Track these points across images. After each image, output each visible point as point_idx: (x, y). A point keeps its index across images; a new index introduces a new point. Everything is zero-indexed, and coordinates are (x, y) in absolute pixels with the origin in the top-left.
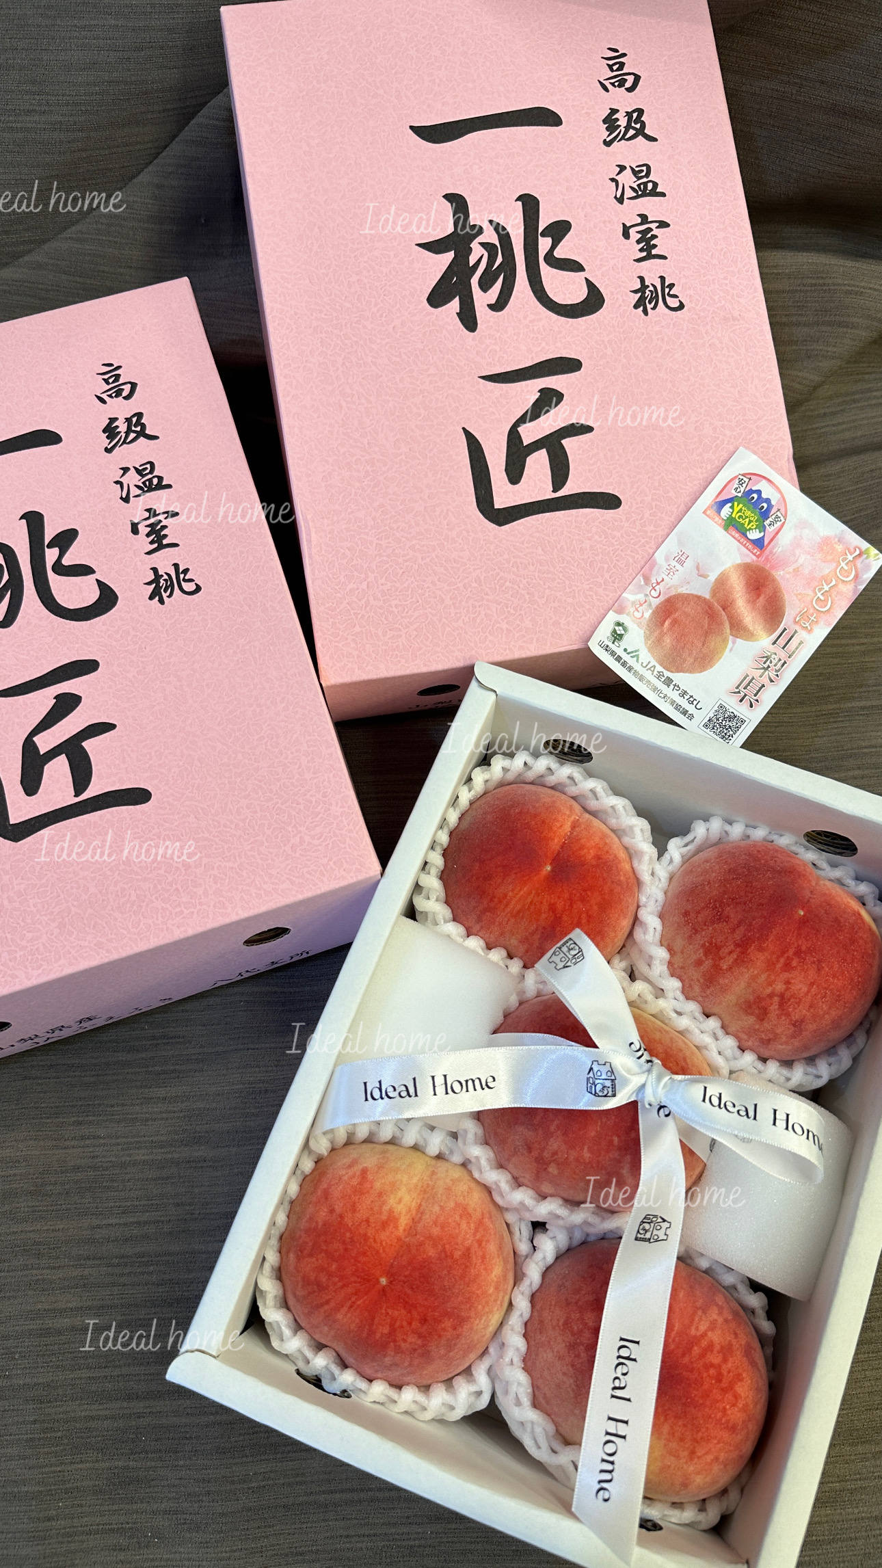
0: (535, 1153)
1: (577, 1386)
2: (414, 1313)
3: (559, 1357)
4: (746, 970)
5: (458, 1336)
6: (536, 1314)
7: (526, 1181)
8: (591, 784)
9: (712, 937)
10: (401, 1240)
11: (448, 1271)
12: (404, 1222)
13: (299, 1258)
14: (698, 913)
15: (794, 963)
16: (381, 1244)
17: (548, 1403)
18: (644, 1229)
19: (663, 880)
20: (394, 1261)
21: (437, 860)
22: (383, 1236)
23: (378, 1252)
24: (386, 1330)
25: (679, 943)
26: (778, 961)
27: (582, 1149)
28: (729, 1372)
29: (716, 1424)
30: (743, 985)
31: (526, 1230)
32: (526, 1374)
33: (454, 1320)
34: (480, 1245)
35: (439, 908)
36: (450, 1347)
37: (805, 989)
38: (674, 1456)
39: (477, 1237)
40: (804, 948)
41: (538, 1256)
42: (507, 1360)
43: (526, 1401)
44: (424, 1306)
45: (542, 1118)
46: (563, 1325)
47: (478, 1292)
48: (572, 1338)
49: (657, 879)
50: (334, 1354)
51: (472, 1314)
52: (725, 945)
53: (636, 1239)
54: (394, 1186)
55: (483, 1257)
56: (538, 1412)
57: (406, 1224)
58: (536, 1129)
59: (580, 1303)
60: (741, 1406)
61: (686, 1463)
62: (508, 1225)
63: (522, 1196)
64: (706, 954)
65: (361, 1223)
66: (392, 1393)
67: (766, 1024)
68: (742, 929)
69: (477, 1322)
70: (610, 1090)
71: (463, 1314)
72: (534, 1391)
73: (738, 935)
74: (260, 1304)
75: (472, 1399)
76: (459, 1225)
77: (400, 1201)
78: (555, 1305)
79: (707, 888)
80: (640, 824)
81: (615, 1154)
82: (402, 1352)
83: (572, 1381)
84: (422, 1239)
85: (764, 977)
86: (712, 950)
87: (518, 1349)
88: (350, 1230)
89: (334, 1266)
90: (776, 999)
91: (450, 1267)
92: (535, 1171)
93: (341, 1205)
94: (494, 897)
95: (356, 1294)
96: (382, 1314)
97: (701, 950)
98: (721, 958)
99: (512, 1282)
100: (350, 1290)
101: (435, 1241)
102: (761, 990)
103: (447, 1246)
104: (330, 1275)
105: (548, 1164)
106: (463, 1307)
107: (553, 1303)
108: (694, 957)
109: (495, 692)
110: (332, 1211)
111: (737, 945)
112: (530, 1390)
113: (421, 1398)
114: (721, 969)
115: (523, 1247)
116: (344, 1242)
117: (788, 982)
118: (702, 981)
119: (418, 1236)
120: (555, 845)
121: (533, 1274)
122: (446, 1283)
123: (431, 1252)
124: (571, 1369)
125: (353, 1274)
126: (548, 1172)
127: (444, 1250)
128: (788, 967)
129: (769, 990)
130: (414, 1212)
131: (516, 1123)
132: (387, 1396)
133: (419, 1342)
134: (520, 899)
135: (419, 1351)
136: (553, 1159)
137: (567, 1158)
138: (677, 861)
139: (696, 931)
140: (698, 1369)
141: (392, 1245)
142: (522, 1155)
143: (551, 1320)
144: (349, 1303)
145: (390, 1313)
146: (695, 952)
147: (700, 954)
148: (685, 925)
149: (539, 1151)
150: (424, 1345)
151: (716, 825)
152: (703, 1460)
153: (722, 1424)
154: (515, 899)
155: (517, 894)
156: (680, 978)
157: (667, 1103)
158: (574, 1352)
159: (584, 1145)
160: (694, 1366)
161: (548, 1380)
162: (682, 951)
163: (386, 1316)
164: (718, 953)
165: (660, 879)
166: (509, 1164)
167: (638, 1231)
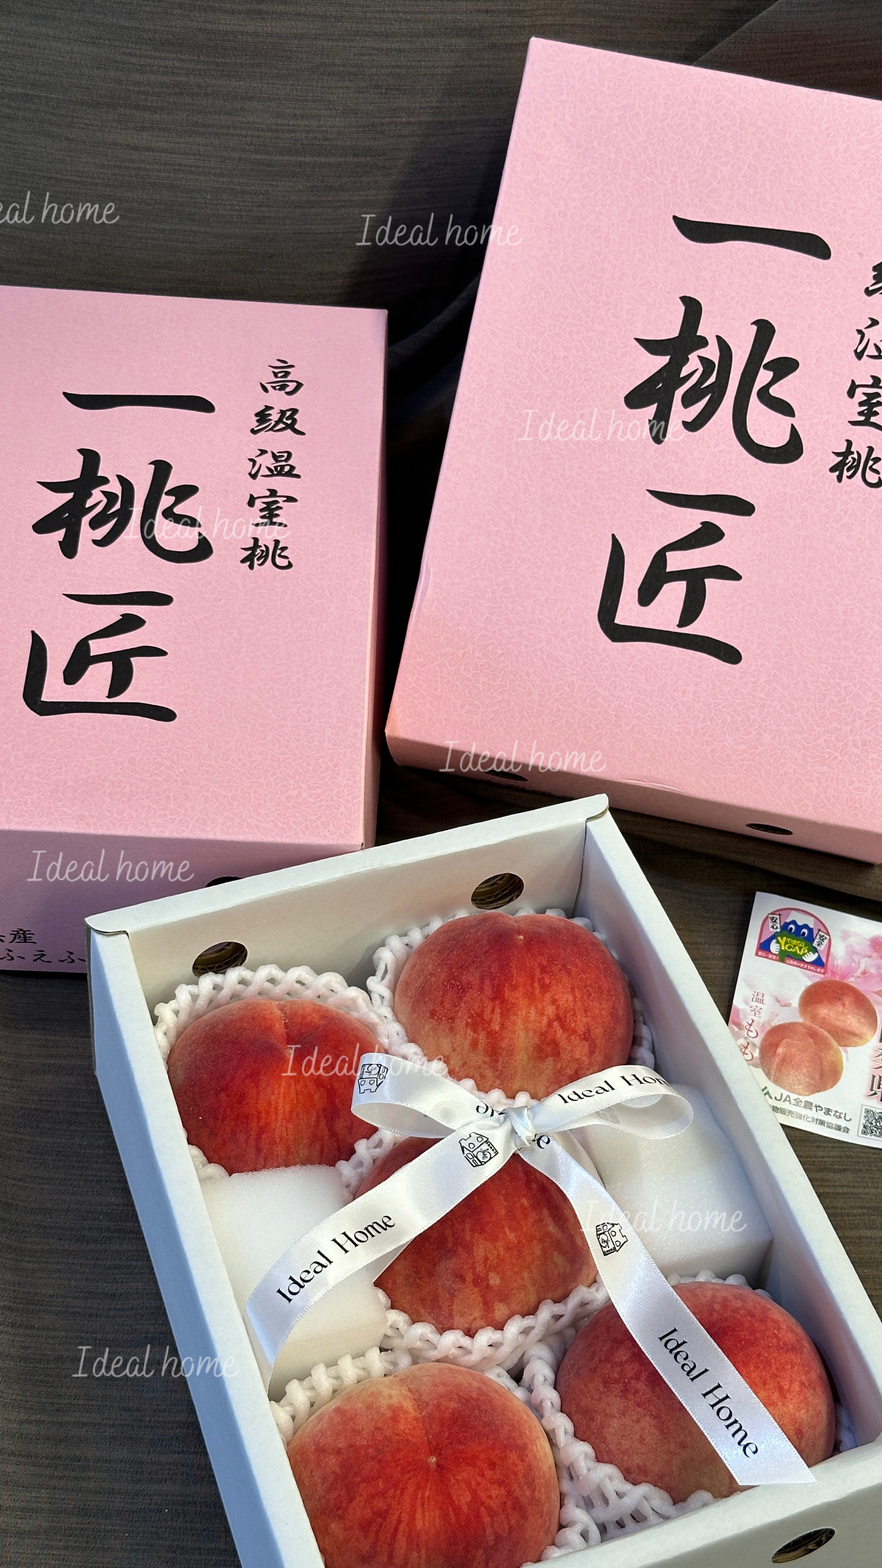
0: (469, 1277)
1: (655, 1418)
2: (479, 1463)
3: (623, 1413)
4: (515, 1017)
5: (530, 1468)
6: (575, 1415)
7: (478, 1323)
8: (264, 972)
9: (469, 1011)
10: (418, 1418)
11: (479, 1409)
12: (408, 1405)
14: (442, 1002)
15: (547, 981)
16: (404, 1432)
18: (604, 1242)
19: (387, 1015)
20: (428, 1437)
22: (401, 1426)
23: (408, 1440)
24: (468, 1498)
25: (446, 1044)
26: (533, 989)
27: (505, 1234)
29: (778, 1350)
30: (522, 1034)
32: (607, 1465)
33: (516, 1452)
34: (485, 1386)
35: (211, 1169)
36: (531, 1484)
37: (571, 998)
38: (770, 1405)
40: (545, 963)
41: (538, 1383)
44: (483, 1450)
45: (453, 1236)
46: (605, 1387)
47: (516, 1419)
48: (620, 1385)
49: (383, 1017)
51: (526, 1441)
52: (484, 1007)
53: (605, 1254)
54: (375, 1395)
56: (640, 1485)
57: (412, 1405)
58: (455, 1251)
59: (603, 1359)
61: (783, 1404)
63: (484, 1338)
64: (475, 1031)
65: (373, 1435)
67: (564, 1057)
68: (487, 982)
69: (535, 1448)
70: (490, 1151)
71: (518, 1443)
73: (488, 990)
76: (455, 1378)
77: (390, 1398)
78: (586, 1385)
79: (433, 979)
80: (331, 977)
81: (533, 1216)
82: (496, 1514)
83: (648, 1419)
84: (435, 1403)
85: (533, 1011)
86: (479, 1021)
87: (585, 1455)
88: (369, 1446)
89: (381, 1484)
90: (556, 1024)
91: (477, 1406)
92: (479, 1299)
93: (343, 1439)
94: (259, 1113)
96: (454, 1484)
97: (469, 1031)
98: (489, 1022)
99: (535, 1418)
100: (411, 1489)
101: (448, 1396)
102: (539, 1025)
103: (461, 1393)
104: (383, 1494)
105: (486, 1278)
106: (513, 1435)
107: (583, 1387)
108: (467, 1043)
109: (125, 932)
110: (339, 1451)
111: (493, 999)
112: (622, 1476)
114: (496, 1033)
115: (520, 1394)
116: (373, 1458)
117: (554, 1001)
118: (487, 1059)
119: (431, 1403)
120: (279, 1028)
121: (547, 1395)
122: (485, 1420)
123: (453, 1405)
124: (639, 1409)
125: (403, 1473)
126: (491, 1287)
127: (460, 1397)
128: (545, 988)
129: (545, 1021)
130: (410, 1395)
131: (435, 1265)
133: (503, 1491)
134: (285, 1097)
135: (509, 1503)
136: (488, 1267)
137: (498, 1255)
138: (387, 993)
139: (453, 1019)
140: (730, 1315)
141: (414, 1427)
142: (460, 1292)
143: (592, 1398)
144: (419, 1502)
145: (460, 1478)
146: (464, 1037)
147: (470, 1035)
148: (439, 1024)
149: (471, 1271)
150: (509, 1493)
151: (396, 943)
152: (793, 1392)
153: (782, 1348)
154: (281, 1101)
155: (279, 1094)
156: (467, 1076)
157: (541, 1131)
158: (633, 1391)
159: (503, 1228)
160: (725, 1315)
161: (631, 1446)
162: (453, 1047)
163: (458, 1484)
164: (484, 1020)
165: (386, 1017)
166: (453, 1318)
167: (601, 1246)
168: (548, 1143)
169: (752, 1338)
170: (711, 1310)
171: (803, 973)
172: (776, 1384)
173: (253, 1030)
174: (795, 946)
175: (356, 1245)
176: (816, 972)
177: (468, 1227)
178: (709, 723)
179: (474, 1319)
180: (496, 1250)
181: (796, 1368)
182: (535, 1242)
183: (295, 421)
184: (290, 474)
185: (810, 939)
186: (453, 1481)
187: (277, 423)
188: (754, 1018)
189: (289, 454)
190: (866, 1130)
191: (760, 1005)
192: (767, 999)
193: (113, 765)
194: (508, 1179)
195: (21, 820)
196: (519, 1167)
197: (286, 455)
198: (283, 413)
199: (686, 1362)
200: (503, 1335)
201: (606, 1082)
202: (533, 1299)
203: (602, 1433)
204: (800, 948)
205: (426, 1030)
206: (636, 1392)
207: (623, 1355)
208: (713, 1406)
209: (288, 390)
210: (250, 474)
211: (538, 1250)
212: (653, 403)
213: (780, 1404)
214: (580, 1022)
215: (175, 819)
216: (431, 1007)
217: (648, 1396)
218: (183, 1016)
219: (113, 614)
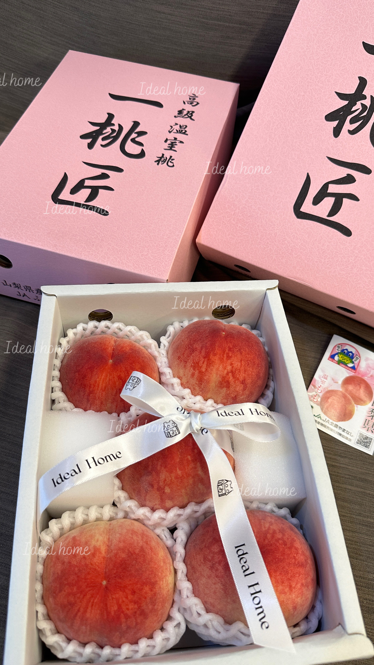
0: (156, 487)
1: (223, 585)
2: (127, 591)
3: (209, 577)
4: (213, 368)
5: (155, 594)
6: (189, 567)
7: (157, 506)
8: (116, 325)
9: (193, 360)
10: (105, 557)
11: (136, 561)
12: (103, 549)
13: (55, 598)
14: (184, 354)
16: (95, 564)
17: (214, 607)
18: (221, 489)
19: (164, 353)
20: (106, 570)
21: (57, 384)
22: (95, 560)
23: (95, 569)
24: (116, 608)
25: (181, 372)
26: (223, 357)
27: (176, 471)
28: (288, 539)
29: (294, 566)
30: (215, 375)
31: (167, 533)
32: (197, 598)
33: (149, 586)
34: (147, 543)
35: (66, 404)
36: (154, 603)
38: (283, 593)
39: (144, 540)
40: (231, 346)
41: (179, 540)
42: (185, 597)
43: (203, 612)
44: (130, 584)
45: (152, 466)
46: (204, 561)
47: (155, 566)
48: (211, 563)
49: (162, 355)
50: (95, 644)
51: (157, 579)
52: (200, 360)
53: (219, 496)
54: (92, 536)
55: (151, 549)
56: (210, 613)
57: (105, 550)
58: (151, 473)
59: (207, 545)
60: (301, 553)
61: (290, 594)
62: (158, 536)
63: (159, 514)
64: (194, 369)
65: (81, 560)
66: (134, 647)
67: (231, 389)
68: (204, 350)
69: (161, 583)
70: (177, 431)
71: (152, 580)
72: (205, 607)
73: (203, 353)
74: (44, 639)
75: (177, 630)
76: (132, 538)
77: (98, 540)
78: (196, 555)
79: (183, 343)
80: (144, 333)
81: (192, 465)
82: (129, 617)
83: (220, 585)
84: (116, 551)
86: (196, 366)
87: (188, 588)
88: (76, 566)
89: (75, 589)
90: (230, 374)
91: (136, 558)
92: (159, 497)
94: (91, 385)
95: (92, 597)
96: (110, 600)
97: (192, 369)
98: (201, 367)
99: (171, 560)
100: (88, 596)
101: (123, 550)
102: (223, 373)
103: (130, 549)
104: (75, 595)
105: (164, 489)
106: (150, 576)
107: (195, 555)
108: (190, 374)
109: (55, 295)
110: (63, 563)
111: (205, 358)
112: (203, 606)
113: (150, 642)
114: (203, 372)
115: (169, 542)
116: (76, 574)
117: (232, 364)
118: (197, 383)
119: (113, 551)
120: (110, 350)
121: (180, 550)
122: (137, 567)
123: (123, 555)
124: (216, 579)
125: (87, 587)
126: (165, 493)
127: (129, 552)
129: (226, 372)
130: (107, 543)
131: (141, 477)
132: (132, 651)
133: (136, 606)
134: (103, 381)
135: (138, 612)
136: (165, 484)
137: (171, 480)
138: (167, 344)
139: (186, 362)
140: (274, 543)
141: (101, 562)
142: (150, 492)
143: (197, 563)
144: (90, 604)
145: (114, 597)
146: (189, 371)
147: (192, 371)
148: (180, 363)
149: (157, 484)
150: (139, 607)
151: (177, 325)
152: (297, 588)
153: (296, 565)
154: (101, 382)
155: (101, 379)
156: (188, 388)
157: (204, 426)
158: (216, 569)
159: (176, 468)
160: (272, 542)
161: (209, 594)
162: (184, 374)
163: (113, 600)
164: (199, 366)
165: (163, 354)
166: (146, 502)
167: (218, 491)
168: (206, 433)
169: (282, 558)
170: (265, 538)
171: (346, 371)
172: (288, 584)
173: (98, 348)
174: (345, 359)
175: (96, 465)
176: (352, 371)
177: (159, 463)
178: (331, 260)
179: (156, 504)
180: (171, 477)
181: (301, 576)
182: (190, 477)
183: (192, 115)
184: (184, 133)
185: (352, 358)
186: (110, 598)
187: (185, 115)
188: (322, 385)
189: (186, 126)
190: (359, 442)
191: (325, 380)
192: (329, 378)
193: (76, 228)
194: (184, 445)
195: (31, 242)
196: (191, 441)
197: (185, 127)
198: (188, 112)
199: (245, 564)
200: (166, 516)
201: (241, 410)
202: (186, 501)
203: (197, 581)
204: (347, 361)
205: (175, 364)
206: (217, 570)
207: (215, 548)
208: (252, 594)
209: (193, 104)
210: (169, 131)
211: (191, 481)
212: (337, 120)
213: (288, 593)
214: (241, 376)
215: (93, 254)
216: (179, 355)
217: (223, 574)
218: (78, 336)
219: (99, 172)
